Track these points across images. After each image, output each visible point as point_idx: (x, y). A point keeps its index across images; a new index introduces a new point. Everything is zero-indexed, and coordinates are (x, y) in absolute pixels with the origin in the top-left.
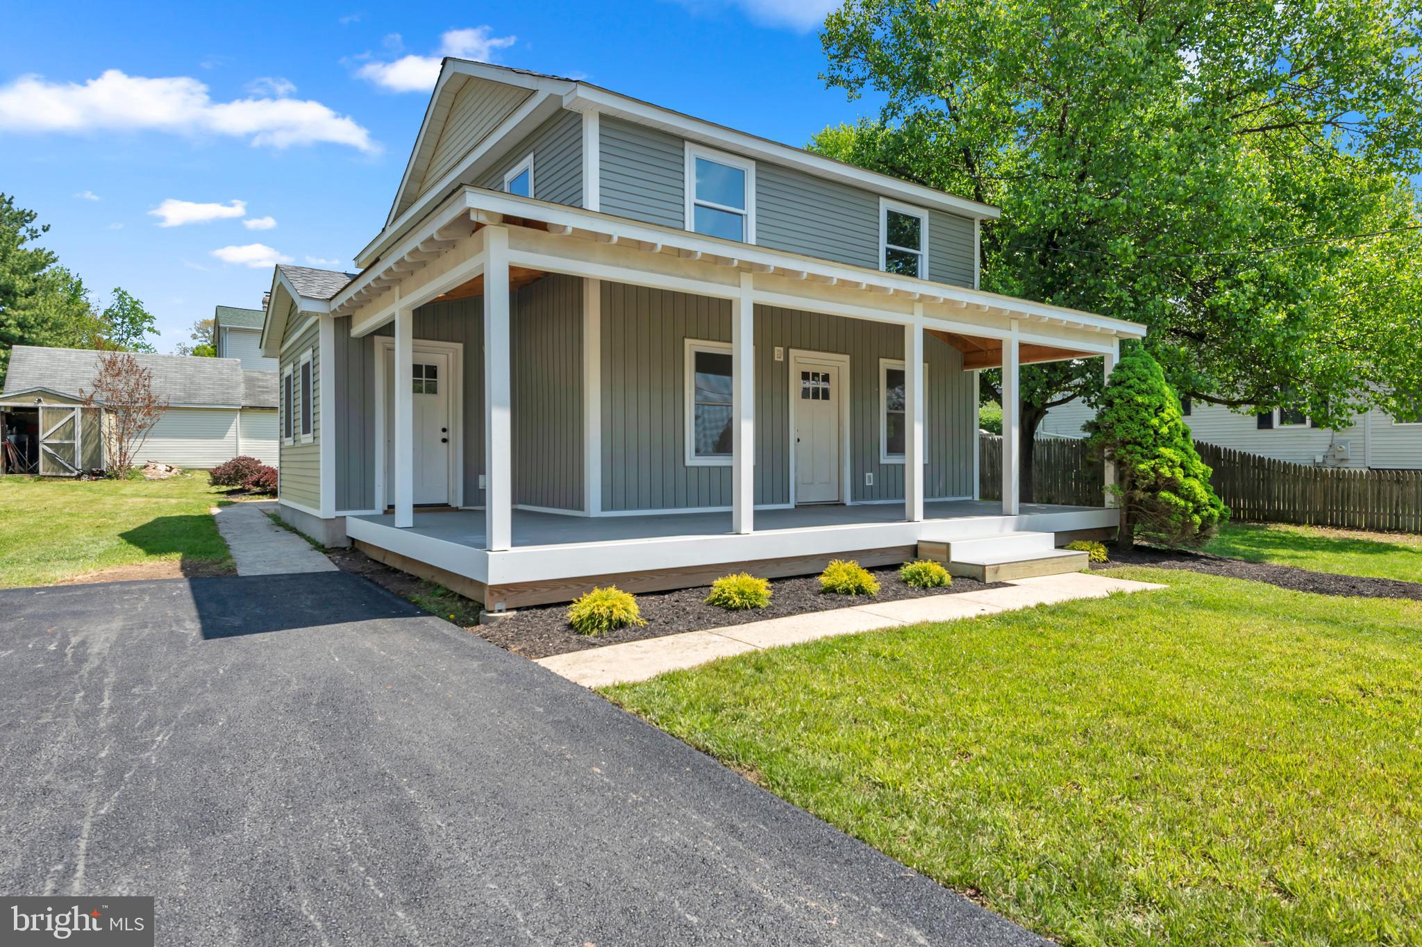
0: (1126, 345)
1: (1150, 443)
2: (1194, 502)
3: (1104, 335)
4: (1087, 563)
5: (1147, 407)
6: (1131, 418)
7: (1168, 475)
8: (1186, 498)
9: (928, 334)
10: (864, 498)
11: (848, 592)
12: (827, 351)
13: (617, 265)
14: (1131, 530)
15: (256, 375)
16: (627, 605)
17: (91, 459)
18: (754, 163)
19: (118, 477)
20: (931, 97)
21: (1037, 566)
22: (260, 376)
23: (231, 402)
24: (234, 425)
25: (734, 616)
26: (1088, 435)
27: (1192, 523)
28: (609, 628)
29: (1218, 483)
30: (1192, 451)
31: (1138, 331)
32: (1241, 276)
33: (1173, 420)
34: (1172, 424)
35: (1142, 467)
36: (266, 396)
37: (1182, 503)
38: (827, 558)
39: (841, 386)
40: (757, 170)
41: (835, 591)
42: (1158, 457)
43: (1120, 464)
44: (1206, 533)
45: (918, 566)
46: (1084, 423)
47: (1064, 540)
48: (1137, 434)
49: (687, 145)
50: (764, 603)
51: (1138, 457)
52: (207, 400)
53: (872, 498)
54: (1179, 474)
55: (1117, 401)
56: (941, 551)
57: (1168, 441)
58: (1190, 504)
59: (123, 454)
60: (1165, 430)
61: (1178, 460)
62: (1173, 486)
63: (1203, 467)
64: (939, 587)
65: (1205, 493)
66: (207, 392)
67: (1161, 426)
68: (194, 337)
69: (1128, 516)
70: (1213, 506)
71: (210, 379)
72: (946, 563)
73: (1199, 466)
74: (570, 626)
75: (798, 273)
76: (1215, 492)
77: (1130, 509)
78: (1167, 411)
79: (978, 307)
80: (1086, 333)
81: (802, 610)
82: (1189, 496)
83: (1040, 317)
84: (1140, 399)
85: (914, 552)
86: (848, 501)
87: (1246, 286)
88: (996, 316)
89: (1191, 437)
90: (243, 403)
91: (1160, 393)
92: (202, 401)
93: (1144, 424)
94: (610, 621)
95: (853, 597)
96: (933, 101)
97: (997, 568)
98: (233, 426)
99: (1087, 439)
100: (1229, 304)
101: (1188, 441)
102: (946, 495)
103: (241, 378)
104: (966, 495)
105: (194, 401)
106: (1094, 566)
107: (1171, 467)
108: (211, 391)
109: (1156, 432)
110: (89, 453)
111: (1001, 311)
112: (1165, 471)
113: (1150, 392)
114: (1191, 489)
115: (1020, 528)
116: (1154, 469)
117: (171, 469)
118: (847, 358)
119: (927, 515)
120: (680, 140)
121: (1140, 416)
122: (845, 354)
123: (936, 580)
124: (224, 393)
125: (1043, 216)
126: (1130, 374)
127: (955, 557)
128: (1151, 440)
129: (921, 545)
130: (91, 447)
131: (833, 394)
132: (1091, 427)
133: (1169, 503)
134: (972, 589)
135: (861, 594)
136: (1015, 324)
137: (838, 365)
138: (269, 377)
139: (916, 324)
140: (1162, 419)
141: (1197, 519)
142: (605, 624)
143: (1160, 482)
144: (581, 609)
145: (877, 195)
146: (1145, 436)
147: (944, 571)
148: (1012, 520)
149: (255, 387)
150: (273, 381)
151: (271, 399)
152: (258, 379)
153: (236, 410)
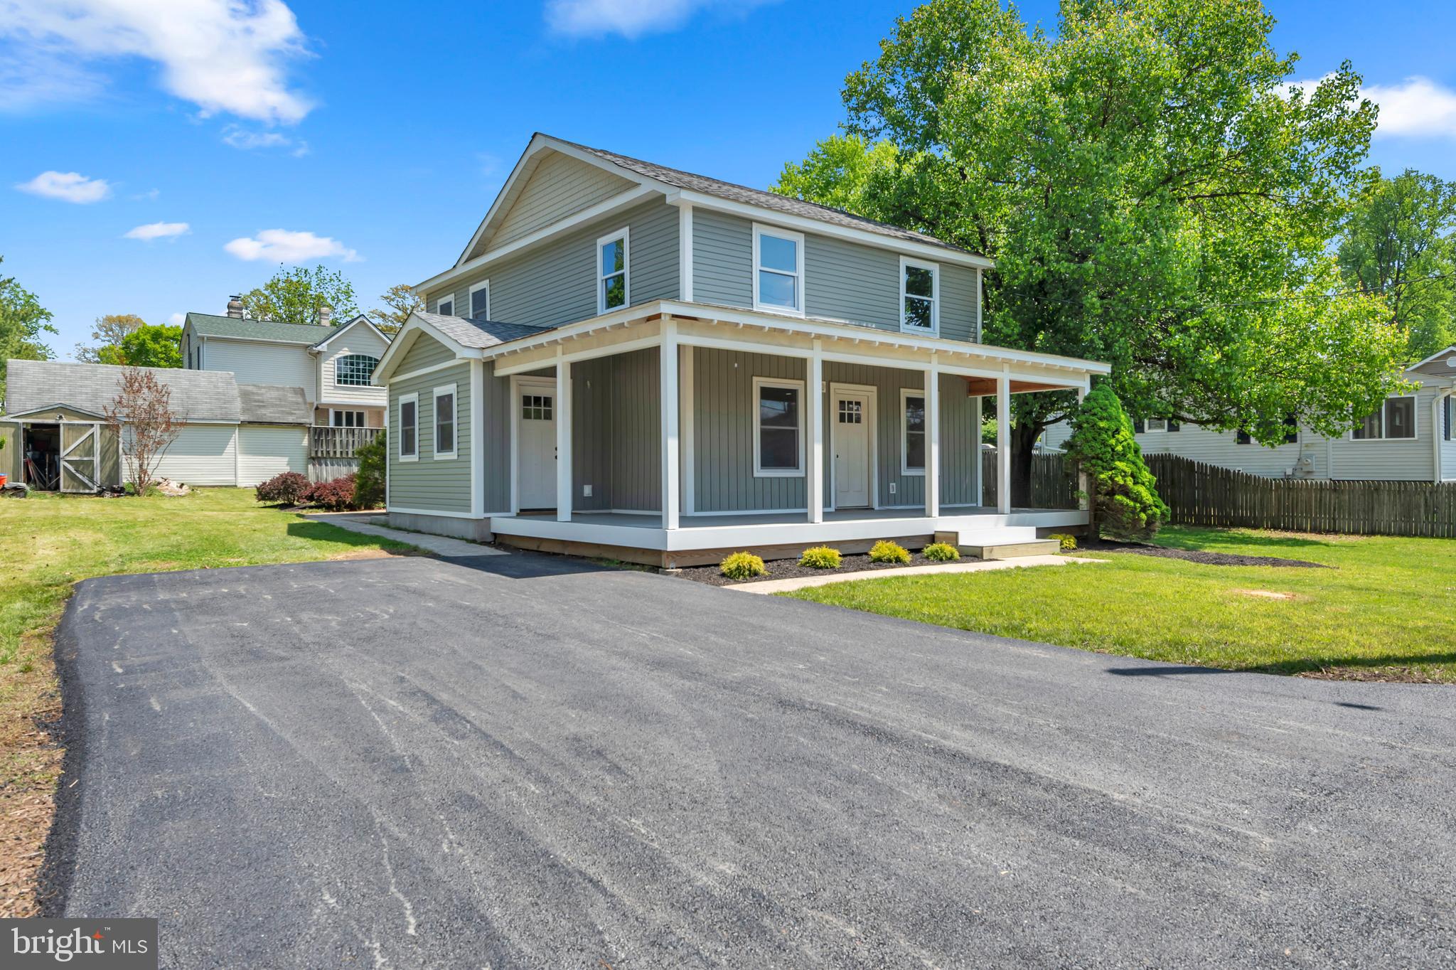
0: (1095, 380)
1: (1107, 458)
2: (1141, 503)
3: (1077, 373)
4: (1059, 547)
5: (1106, 430)
6: (1095, 439)
7: (1122, 482)
8: (1135, 500)
9: (942, 376)
10: (888, 504)
11: (890, 561)
12: (860, 383)
13: (738, 340)
14: (1097, 527)
15: (250, 388)
16: (757, 563)
17: (109, 476)
18: (803, 235)
19: (138, 494)
20: (939, 146)
21: (1021, 549)
22: (255, 390)
23: (230, 417)
24: (232, 440)
25: (821, 571)
26: (1065, 451)
27: (1139, 519)
28: (750, 575)
29: (1160, 489)
30: (1141, 464)
31: (1104, 369)
32: (1188, 323)
33: (1126, 440)
34: (1125, 443)
35: (1102, 476)
36: (263, 411)
37: (1132, 504)
38: (873, 541)
39: (870, 411)
40: (806, 241)
41: (881, 560)
42: (1114, 469)
43: (1090, 475)
44: (1152, 528)
45: (935, 547)
46: (1062, 442)
47: (1043, 533)
48: (1099, 451)
49: (755, 225)
50: (837, 566)
51: (1100, 469)
52: (206, 415)
53: (895, 504)
54: (1130, 481)
55: (1085, 425)
56: (953, 537)
57: (1122, 456)
58: (1138, 505)
59: (143, 471)
60: (1119, 448)
61: (1128, 470)
62: (1125, 491)
63: (1149, 476)
64: (951, 559)
65: (1149, 497)
66: (205, 406)
67: (1117, 445)
68: (96, 336)
69: (1095, 515)
70: (1156, 506)
71: (206, 393)
72: (956, 545)
73: (1146, 475)
74: (723, 575)
75: (852, 340)
76: (1160, 496)
77: (1096, 510)
78: (1122, 433)
79: (978, 356)
80: (1063, 371)
81: (862, 569)
82: (1137, 498)
83: (1025, 362)
84: (1102, 424)
85: (932, 539)
86: (876, 506)
87: (1192, 331)
88: (991, 361)
89: (1141, 453)
90: (242, 418)
91: (1117, 419)
92: (201, 416)
93: (1104, 443)
94: (750, 571)
95: (894, 564)
96: (941, 150)
97: (991, 548)
98: (231, 443)
99: (1064, 455)
100: (1178, 346)
101: (1138, 457)
102: (955, 502)
103: (236, 392)
104: (972, 502)
105: (193, 416)
106: (1065, 550)
107: (1123, 477)
108: (209, 406)
109: (1113, 450)
110: (107, 470)
111: (995, 358)
112: (1119, 480)
113: (1109, 418)
114: (1139, 494)
115: (1010, 524)
116: (1111, 478)
117: (182, 485)
118: (875, 389)
119: (940, 515)
120: (750, 221)
121: (1101, 438)
122: (873, 385)
123: (949, 555)
124: (221, 408)
125: (1030, 273)
126: (1095, 405)
127: (962, 542)
128: (1109, 456)
129: (937, 535)
130: (110, 464)
131: (863, 419)
132: (1068, 445)
133: (1122, 504)
134: (973, 561)
135: (899, 562)
136: (1006, 367)
137: (867, 395)
138: (263, 391)
139: (933, 370)
140: (1117, 440)
141: (1143, 516)
142: (747, 573)
143: (1116, 488)
144: (730, 563)
145: (898, 254)
146: (1105, 452)
147: (954, 550)
148: (1002, 519)
149: (255, 401)
150: (268, 395)
151: (268, 414)
152: (253, 393)
153: (234, 425)
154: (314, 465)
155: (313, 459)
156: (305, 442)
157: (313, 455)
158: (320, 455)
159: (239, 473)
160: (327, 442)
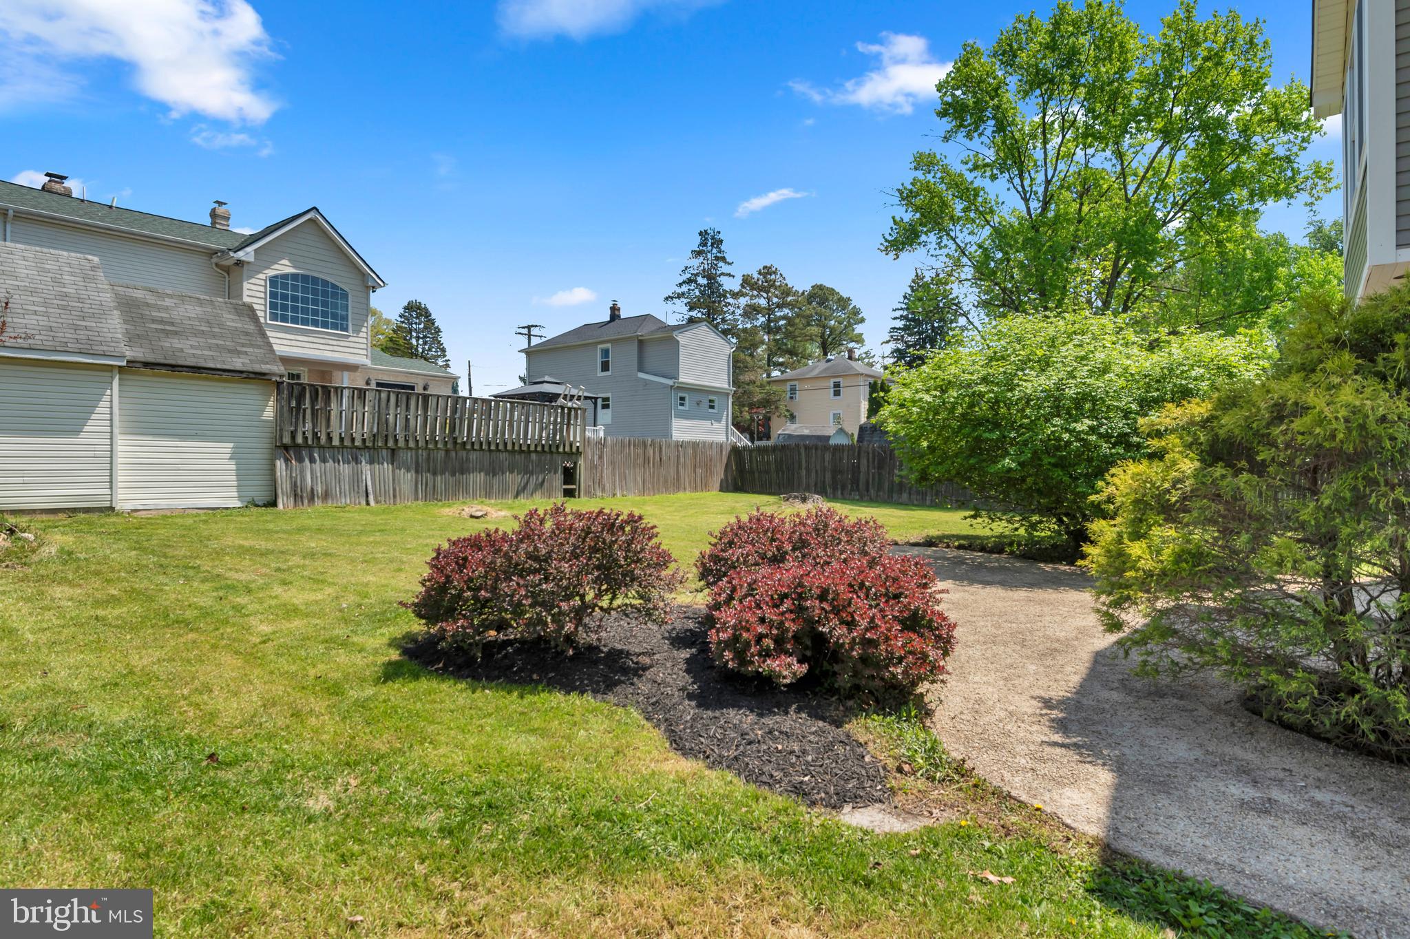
15: (139, 294)
22: (150, 299)
23: (99, 348)
24: (104, 404)
36: (176, 343)
52: (37, 340)
66: (33, 320)
71: (33, 293)
90: (130, 354)
92: (24, 342)
98: (102, 408)
103: (107, 298)
108: (42, 321)
124: (75, 329)
138: (169, 302)
149: (153, 321)
150: (181, 312)
151: (190, 350)
152: (148, 305)
153: (110, 368)
154: (287, 460)
155: (286, 448)
156: (269, 413)
157: (287, 440)
158: (300, 440)
159: (121, 478)
160: (314, 413)
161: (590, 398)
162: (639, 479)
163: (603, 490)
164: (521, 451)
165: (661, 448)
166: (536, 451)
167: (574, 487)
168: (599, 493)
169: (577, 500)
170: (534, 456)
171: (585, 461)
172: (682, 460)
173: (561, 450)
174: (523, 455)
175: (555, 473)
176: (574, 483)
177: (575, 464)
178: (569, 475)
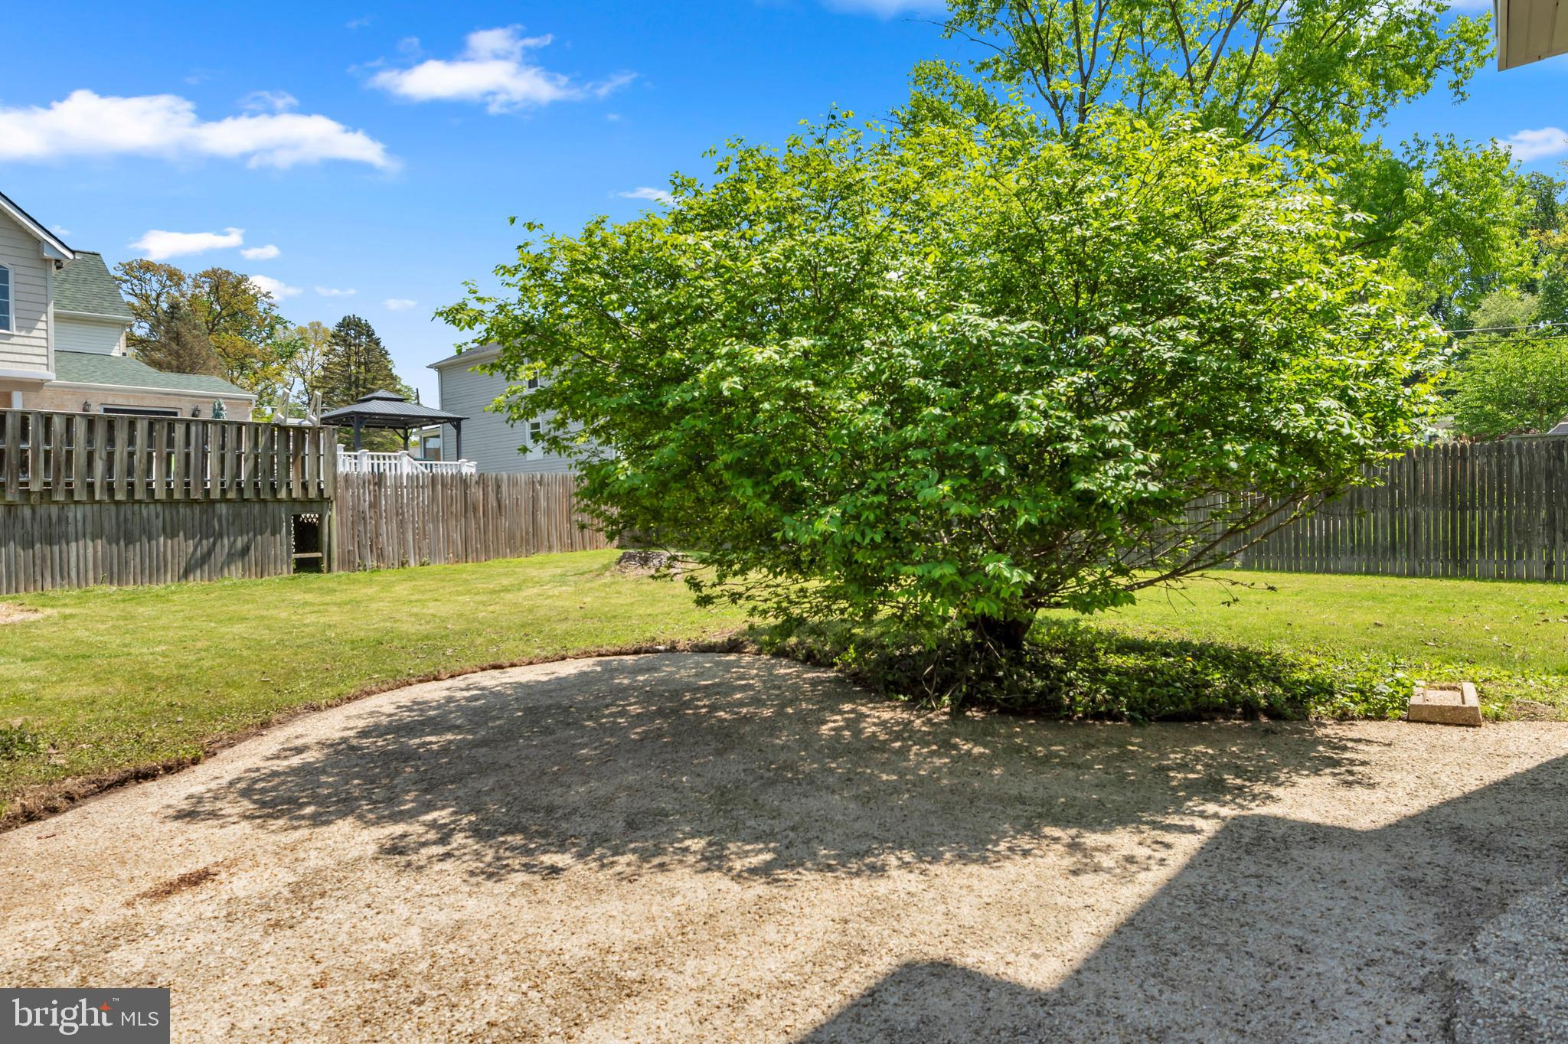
161: (449, 420)
162: (457, 537)
163: (381, 556)
164: (190, 503)
165: (499, 487)
166: (224, 499)
167: (319, 555)
168: (371, 562)
169: (325, 576)
170: (223, 509)
171: (340, 512)
172: (543, 503)
173: (283, 494)
174: (197, 509)
175: (274, 534)
176: (317, 548)
177: (320, 519)
178: (308, 537)
